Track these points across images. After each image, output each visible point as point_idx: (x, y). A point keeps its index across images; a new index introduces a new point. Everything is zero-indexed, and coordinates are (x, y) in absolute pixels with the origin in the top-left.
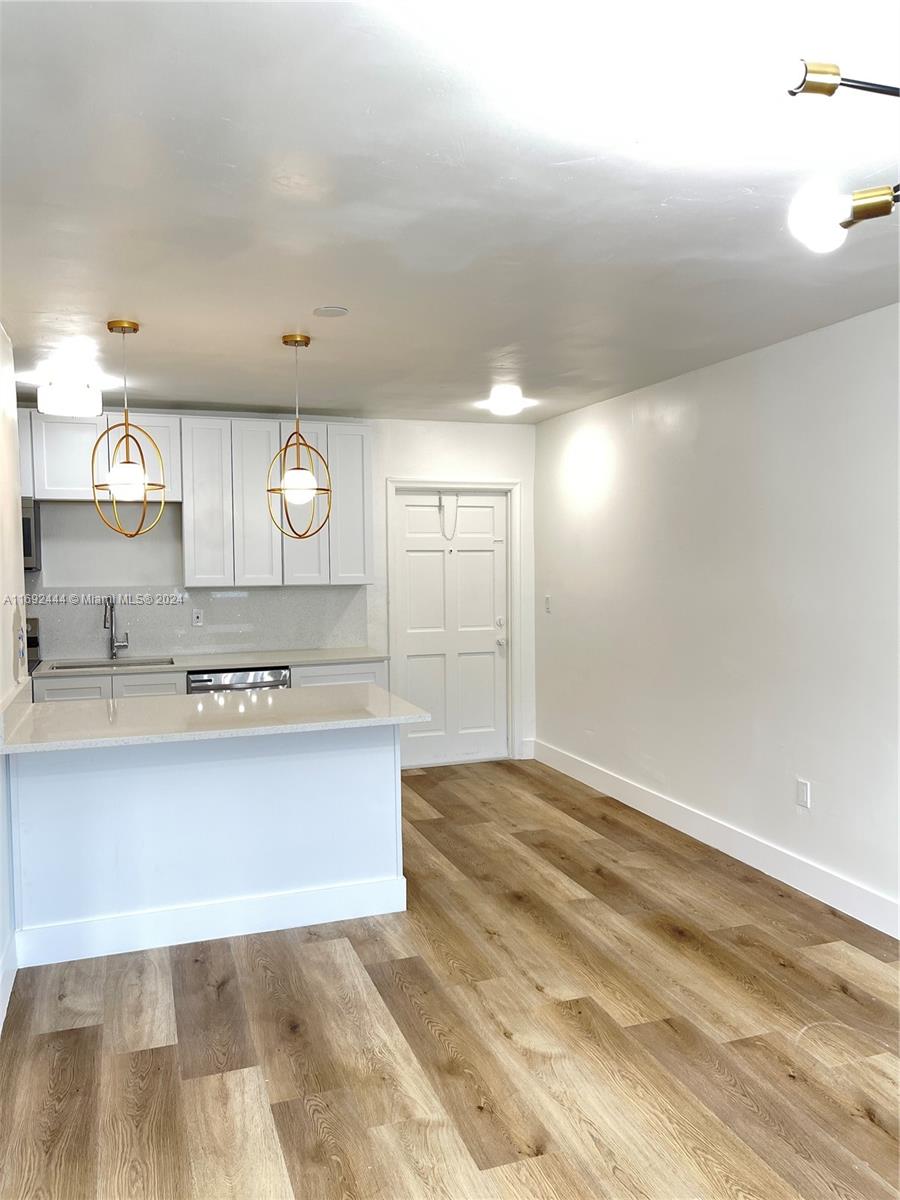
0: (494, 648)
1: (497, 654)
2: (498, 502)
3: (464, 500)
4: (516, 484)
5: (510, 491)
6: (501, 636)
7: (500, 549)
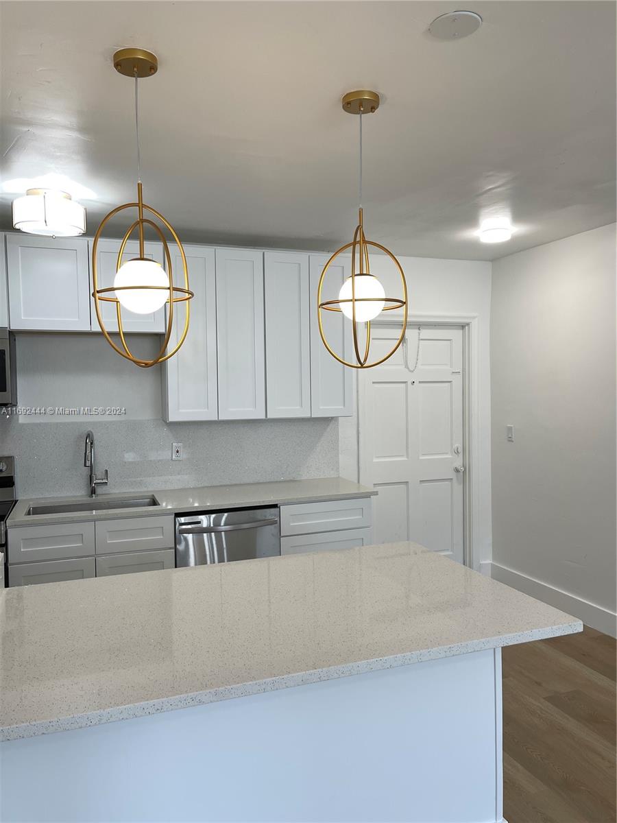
0: (452, 475)
1: (455, 480)
2: (456, 334)
3: (426, 333)
4: (474, 318)
5: (468, 324)
6: (458, 463)
7: (457, 381)
